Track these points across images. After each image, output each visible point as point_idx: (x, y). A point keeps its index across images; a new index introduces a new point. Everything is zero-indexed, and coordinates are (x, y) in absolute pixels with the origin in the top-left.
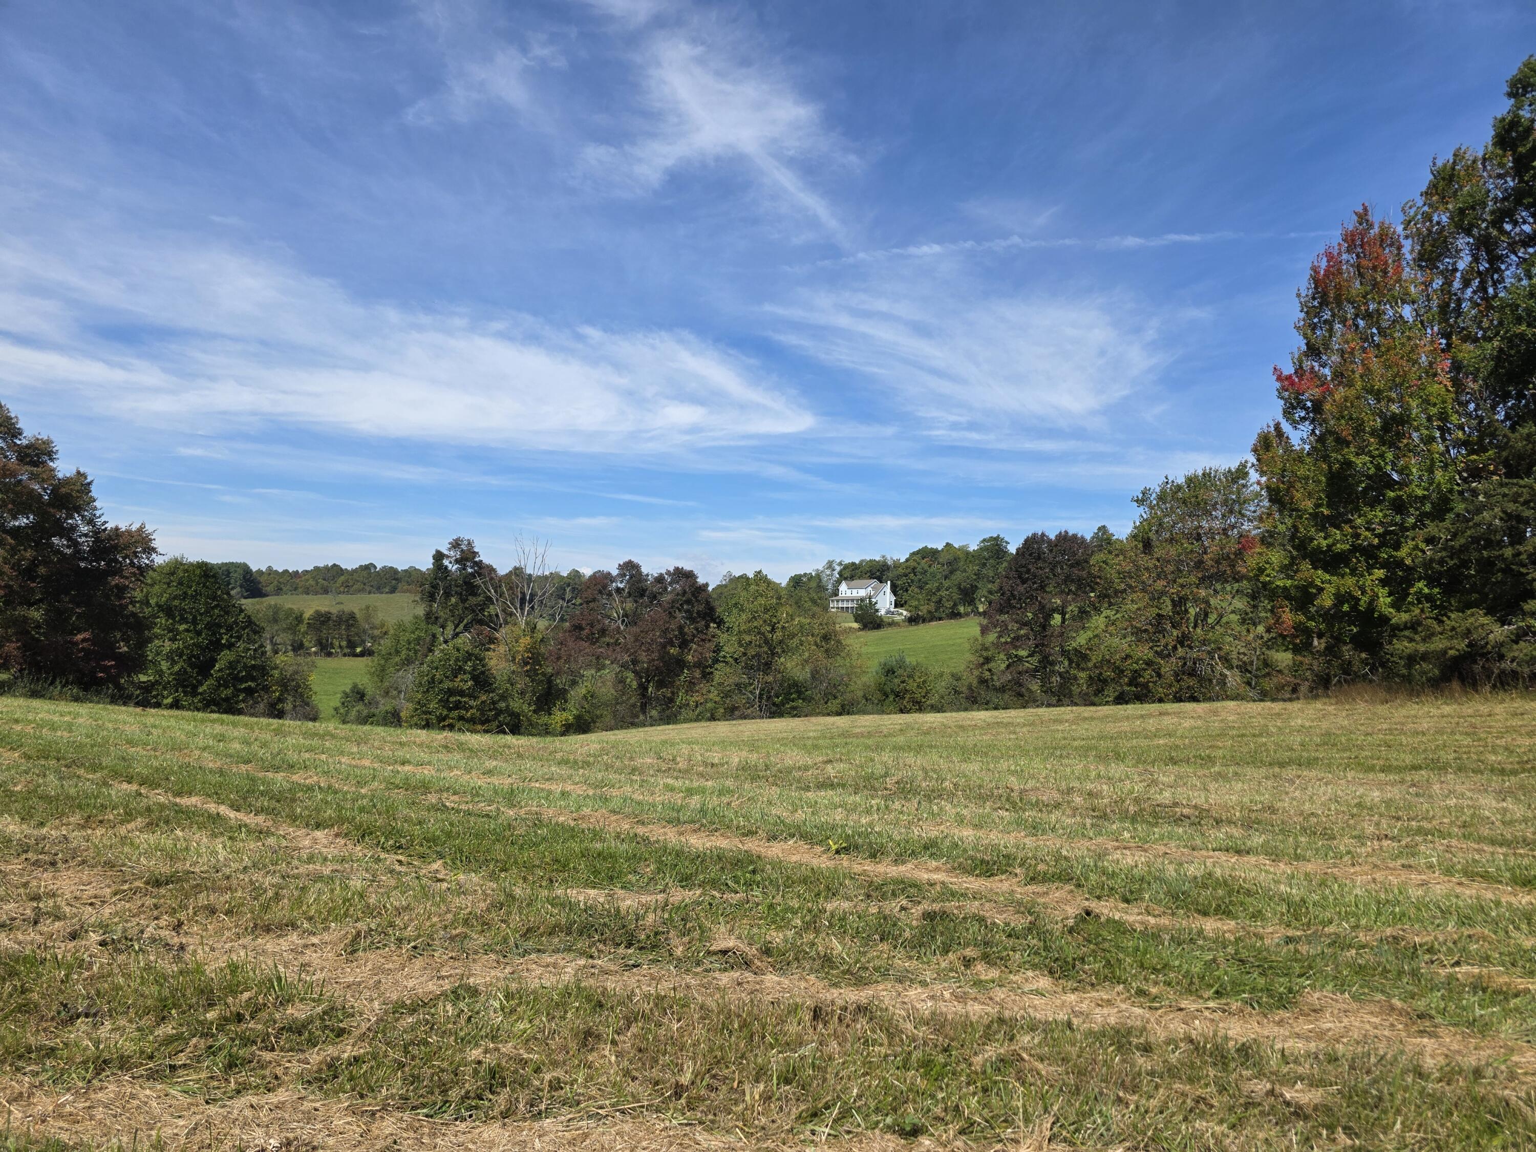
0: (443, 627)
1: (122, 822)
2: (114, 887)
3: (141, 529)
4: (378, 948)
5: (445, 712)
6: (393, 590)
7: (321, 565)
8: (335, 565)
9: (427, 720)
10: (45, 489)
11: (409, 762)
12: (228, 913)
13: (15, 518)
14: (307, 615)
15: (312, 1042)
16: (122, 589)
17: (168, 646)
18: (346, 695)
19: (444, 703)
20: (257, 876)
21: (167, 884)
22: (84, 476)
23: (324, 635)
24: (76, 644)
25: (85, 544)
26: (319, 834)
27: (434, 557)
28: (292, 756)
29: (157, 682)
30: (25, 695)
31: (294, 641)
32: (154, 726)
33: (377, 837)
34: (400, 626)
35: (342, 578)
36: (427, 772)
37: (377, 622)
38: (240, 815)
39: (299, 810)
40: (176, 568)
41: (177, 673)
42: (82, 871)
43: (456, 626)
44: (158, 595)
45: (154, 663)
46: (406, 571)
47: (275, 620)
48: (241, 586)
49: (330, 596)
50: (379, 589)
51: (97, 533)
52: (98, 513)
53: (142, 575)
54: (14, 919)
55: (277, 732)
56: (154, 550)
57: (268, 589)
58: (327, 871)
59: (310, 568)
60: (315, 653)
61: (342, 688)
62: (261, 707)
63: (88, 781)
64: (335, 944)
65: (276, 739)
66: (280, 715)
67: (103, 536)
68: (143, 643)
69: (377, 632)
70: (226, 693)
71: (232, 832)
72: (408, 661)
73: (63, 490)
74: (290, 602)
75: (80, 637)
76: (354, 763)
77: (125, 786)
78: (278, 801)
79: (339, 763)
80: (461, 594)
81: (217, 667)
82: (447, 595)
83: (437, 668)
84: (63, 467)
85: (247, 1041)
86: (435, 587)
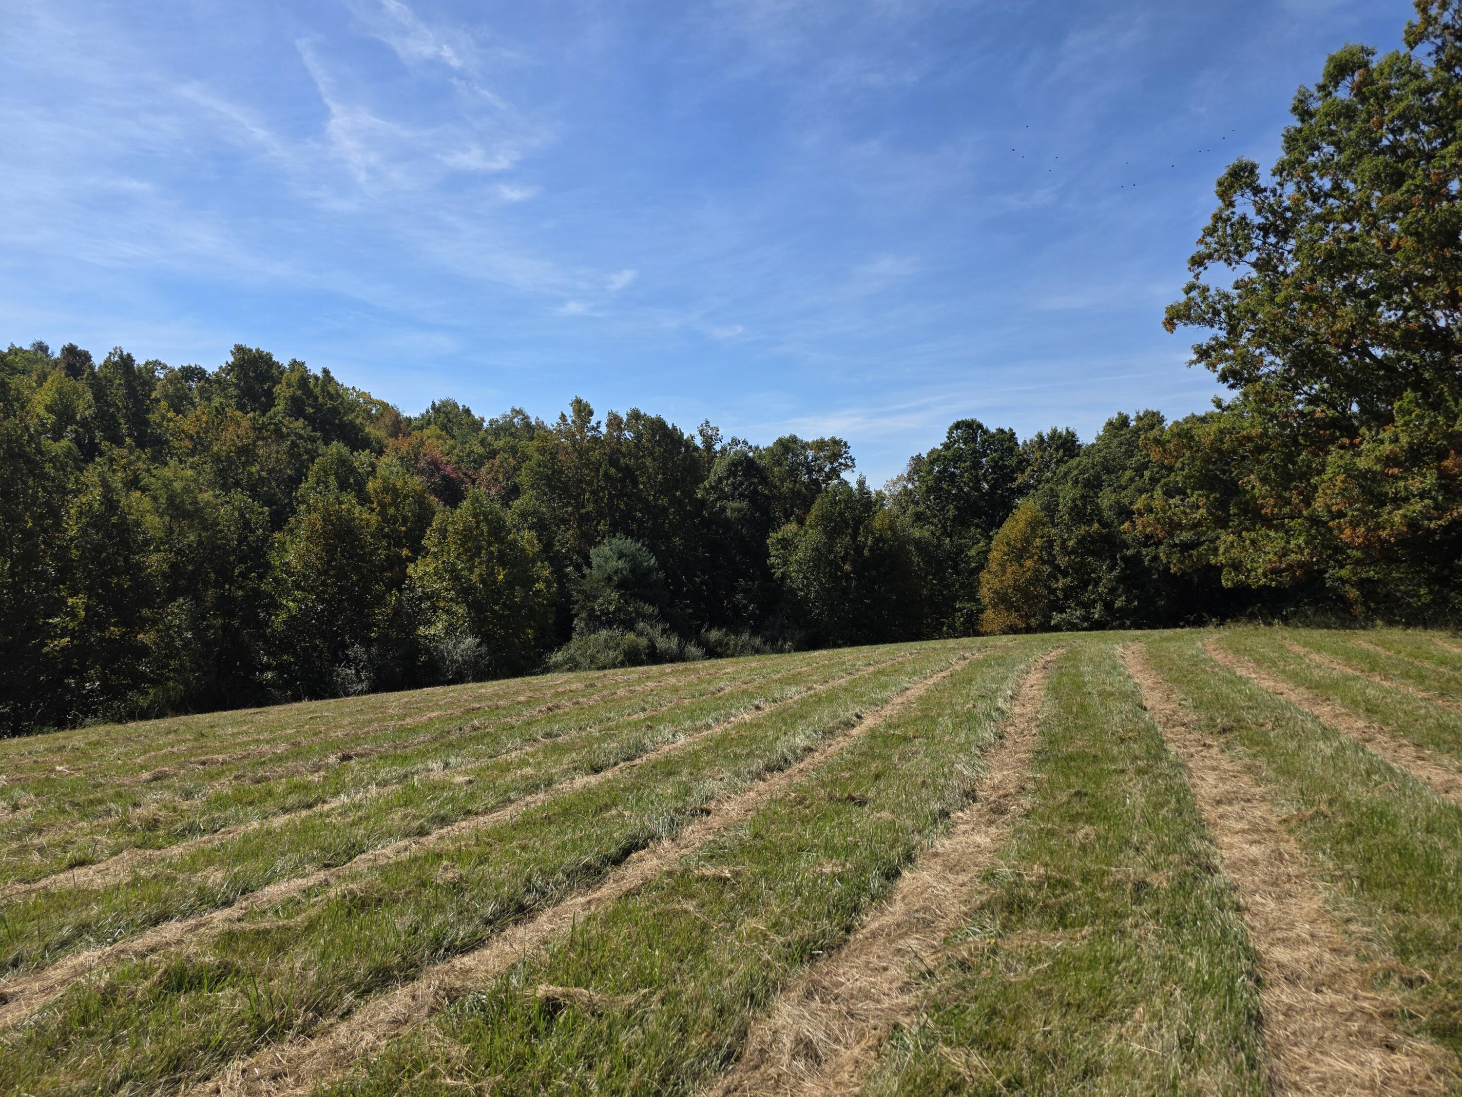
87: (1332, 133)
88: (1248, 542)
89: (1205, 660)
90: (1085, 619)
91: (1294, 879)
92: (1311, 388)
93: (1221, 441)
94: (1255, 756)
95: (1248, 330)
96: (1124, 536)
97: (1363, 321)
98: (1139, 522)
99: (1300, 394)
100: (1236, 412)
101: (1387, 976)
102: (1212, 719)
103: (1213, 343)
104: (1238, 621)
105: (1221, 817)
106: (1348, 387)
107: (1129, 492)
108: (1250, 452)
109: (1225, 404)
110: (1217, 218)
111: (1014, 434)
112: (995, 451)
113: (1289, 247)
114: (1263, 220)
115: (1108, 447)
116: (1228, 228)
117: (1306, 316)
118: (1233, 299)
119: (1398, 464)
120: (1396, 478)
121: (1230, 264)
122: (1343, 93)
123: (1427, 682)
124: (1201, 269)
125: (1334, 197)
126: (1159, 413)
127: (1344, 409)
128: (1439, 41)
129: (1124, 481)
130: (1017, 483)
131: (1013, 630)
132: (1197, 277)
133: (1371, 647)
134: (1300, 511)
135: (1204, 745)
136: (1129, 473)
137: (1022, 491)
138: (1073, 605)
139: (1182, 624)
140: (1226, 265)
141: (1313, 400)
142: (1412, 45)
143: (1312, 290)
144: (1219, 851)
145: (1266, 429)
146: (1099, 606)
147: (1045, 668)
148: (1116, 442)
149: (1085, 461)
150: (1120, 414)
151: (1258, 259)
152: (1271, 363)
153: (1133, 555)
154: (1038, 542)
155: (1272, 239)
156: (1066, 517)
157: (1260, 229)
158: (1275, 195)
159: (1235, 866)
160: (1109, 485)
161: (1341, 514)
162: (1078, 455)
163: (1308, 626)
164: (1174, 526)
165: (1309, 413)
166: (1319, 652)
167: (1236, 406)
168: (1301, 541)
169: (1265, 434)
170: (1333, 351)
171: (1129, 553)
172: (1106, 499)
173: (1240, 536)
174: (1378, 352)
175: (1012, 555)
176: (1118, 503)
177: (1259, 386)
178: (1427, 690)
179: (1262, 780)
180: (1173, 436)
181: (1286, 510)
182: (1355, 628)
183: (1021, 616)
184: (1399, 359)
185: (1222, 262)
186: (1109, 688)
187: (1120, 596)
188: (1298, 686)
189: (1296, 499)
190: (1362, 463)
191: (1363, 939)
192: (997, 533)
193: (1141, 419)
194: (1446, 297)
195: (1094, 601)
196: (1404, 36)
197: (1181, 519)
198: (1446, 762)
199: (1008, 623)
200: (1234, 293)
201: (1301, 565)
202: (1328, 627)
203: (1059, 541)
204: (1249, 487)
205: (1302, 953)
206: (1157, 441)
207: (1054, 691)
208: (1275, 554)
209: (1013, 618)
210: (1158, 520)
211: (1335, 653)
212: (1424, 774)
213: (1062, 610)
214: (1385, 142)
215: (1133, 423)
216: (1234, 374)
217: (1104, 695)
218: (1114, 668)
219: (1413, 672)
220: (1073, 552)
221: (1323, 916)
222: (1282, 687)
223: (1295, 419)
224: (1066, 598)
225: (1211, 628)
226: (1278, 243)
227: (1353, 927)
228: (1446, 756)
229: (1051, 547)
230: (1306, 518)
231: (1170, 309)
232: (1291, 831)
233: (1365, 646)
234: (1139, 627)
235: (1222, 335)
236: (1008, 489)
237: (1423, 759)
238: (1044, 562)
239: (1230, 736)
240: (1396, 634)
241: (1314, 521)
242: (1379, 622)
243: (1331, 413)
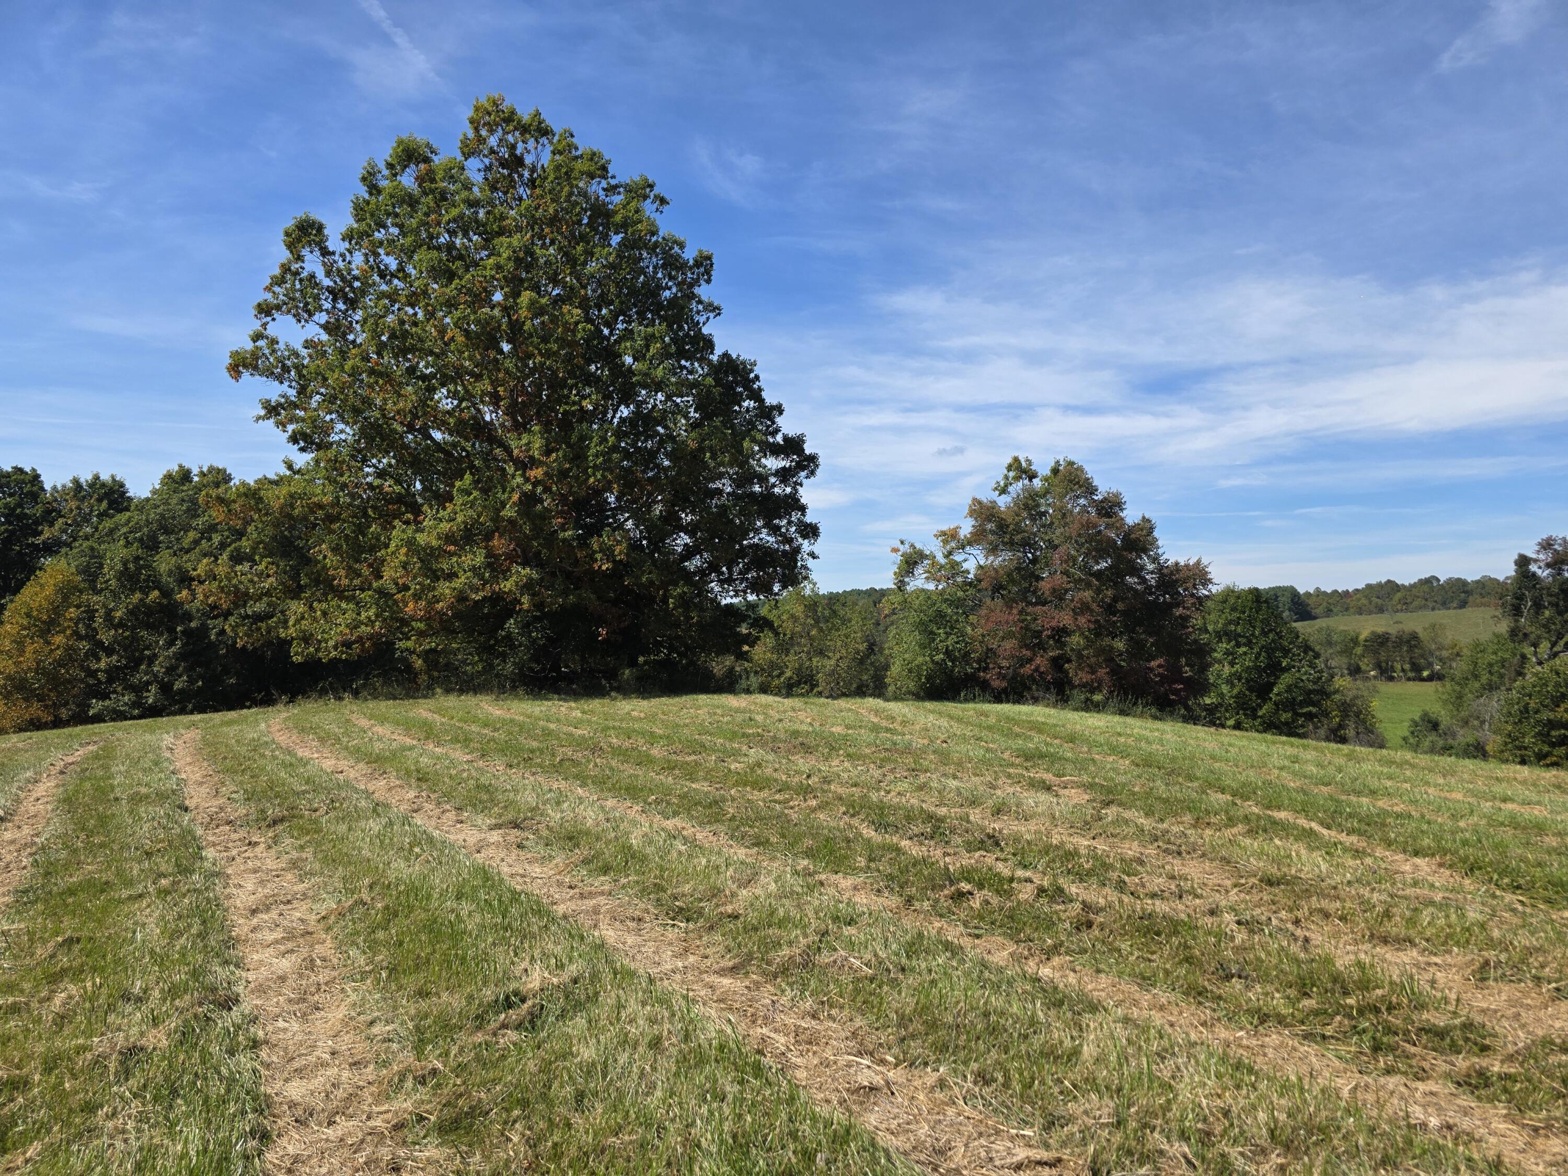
0: (1535, 645)
1: (1226, 826)
2: (1234, 880)
3: (1198, 562)
4: (1511, 981)
5: (1546, 749)
6: (1463, 605)
7: (1373, 581)
8: (1389, 581)
9: (1522, 756)
10: (1118, 536)
11: (1512, 800)
12: (1343, 918)
13: (1098, 563)
14: (1362, 637)
15: (1455, 1049)
16: (1185, 618)
17: (1227, 670)
18: (1416, 724)
19: (1543, 736)
20: (1365, 892)
21: (1278, 884)
22: (1149, 521)
23: (1383, 656)
24: (1151, 669)
25: (1152, 579)
26: (1418, 861)
27: (1516, 563)
28: (1374, 783)
29: (1221, 705)
30: (1114, 713)
31: (1350, 664)
32: (1230, 745)
33: (1488, 873)
34: (1478, 647)
35: (1399, 595)
36: (1538, 812)
37: (1447, 642)
38: (1333, 833)
39: (1393, 835)
40: (1230, 594)
41: (1236, 697)
42: (1203, 862)
43: (1554, 644)
44: (1215, 621)
45: (1215, 686)
46: (1477, 582)
47: (1330, 643)
48: (1290, 610)
49: (1386, 615)
50: (1445, 604)
51: (1161, 569)
52: (1160, 551)
53: (1201, 605)
54: (1163, 891)
55: (1350, 757)
56: (1210, 581)
57: (1318, 611)
58: (1438, 897)
59: (1361, 586)
60: (1375, 677)
61: (1410, 716)
62: (1322, 732)
63: (1190, 790)
64: (1461, 968)
65: (1350, 764)
66: (1343, 740)
67: (1165, 571)
68: (1204, 668)
69: (1445, 654)
70: (1285, 716)
71: (1329, 849)
72: (1491, 687)
73: (1133, 536)
74: (1343, 624)
75: (1153, 664)
76: (1443, 795)
77: (1220, 796)
78: (1369, 825)
79: (1426, 793)
80: (1557, 605)
81: (1275, 690)
82: (1538, 606)
83: (1530, 696)
84: (1131, 516)
85: (1390, 1030)
86: (1520, 598)
87: (397, 215)
88: (319, 613)
89: (267, 743)
90: (135, 705)
91: (323, 987)
92: (380, 462)
93: (292, 506)
94: (302, 847)
95: (318, 393)
96: (186, 607)
97: (423, 403)
98: (199, 590)
99: (369, 466)
100: (306, 477)
101: (402, 1078)
102: (263, 811)
103: (283, 400)
104: (309, 697)
105: (254, 930)
106: (412, 465)
107: (192, 556)
108: (322, 520)
109: (297, 467)
110: (286, 269)
111: (38, 476)
112: (11, 495)
113: (357, 318)
114: (331, 284)
115: (166, 503)
116: (297, 282)
117: (373, 390)
118: (303, 358)
119: (455, 543)
120: (451, 554)
121: (299, 321)
122: (408, 180)
123: (472, 745)
124: (269, 319)
125: (399, 278)
126: (225, 470)
127: (409, 486)
128: (487, 161)
129: (186, 542)
130: (42, 538)
131: (36, 725)
132: (264, 325)
133: (429, 715)
134: (370, 584)
135: (250, 844)
136: (192, 535)
137: (51, 548)
138: (119, 689)
139: (248, 704)
140: (294, 320)
141: (381, 474)
142: (467, 156)
143: (377, 364)
144: (244, 974)
145: (338, 498)
146: (153, 689)
147: (62, 773)
148: (174, 501)
149: (136, 517)
150: (180, 466)
151: (327, 322)
152: (342, 431)
153: (197, 628)
154: (72, 612)
155: (341, 306)
156: (113, 582)
157: (330, 292)
158: (344, 260)
159: (261, 990)
160: (168, 548)
161: (406, 588)
162: (127, 509)
163: (375, 698)
164: (241, 598)
165: (378, 487)
166: (382, 723)
167: (308, 471)
168: (371, 613)
169: (336, 503)
170: (400, 429)
171: (193, 625)
172: (164, 563)
173: (311, 607)
174: (438, 435)
175: (33, 629)
176: (179, 568)
177: (331, 454)
178: (471, 752)
179: (306, 874)
180: (239, 496)
181: (357, 582)
182: (418, 698)
183: (46, 707)
184: (454, 445)
185: (290, 317)
186: (144, 790)
187: (180, 676)
188: (358, 761)
189: (366, 571)
190: (421, 538)
191: (384, 1041)
192: (12, 601)
193: (205, 475)
194: (491, 395)
195: (148, 683)
196: (459, 144)
197: (248, 588)
198: (480, 822)
199: (27, 716)
200: (304, 352)
201: (371, 637)
202: (395, 698)
203: (102, 612)
204: (321, 557)
205: (319, 1081)
206: (221, 500)
207: (68, 802)
208: (347, 626)
209: (36, 710)
210: (222, 589)
211: (397, 723)
212: (461, 837)
213: (105, 696)
214: (442, 240)
215: (196, 479)
216: (305, 437)
217: (137, 799)
218: (156, 764)
219: (461, 738)
220: (121, 624)
221: (347, 1024)
222: (343, 764)
223: (365, 491)
224: (110, 681)
225: (280, 706)
226: (347, 310)
227: (376, 1030)
228: (481, 816)
229: (92, 618)
230: (375, 591)
231: (235, 354)
232: (328, 929)
233: (425, 714)
234: (202, 711)
235: (292, 393)
236: (28, 546)
237: (462, 822)
238: (80, 638)
239: (280, 827)
240: (452, 701)
241: (381, 592)
242: (438, 690)
243: (397, 489)
